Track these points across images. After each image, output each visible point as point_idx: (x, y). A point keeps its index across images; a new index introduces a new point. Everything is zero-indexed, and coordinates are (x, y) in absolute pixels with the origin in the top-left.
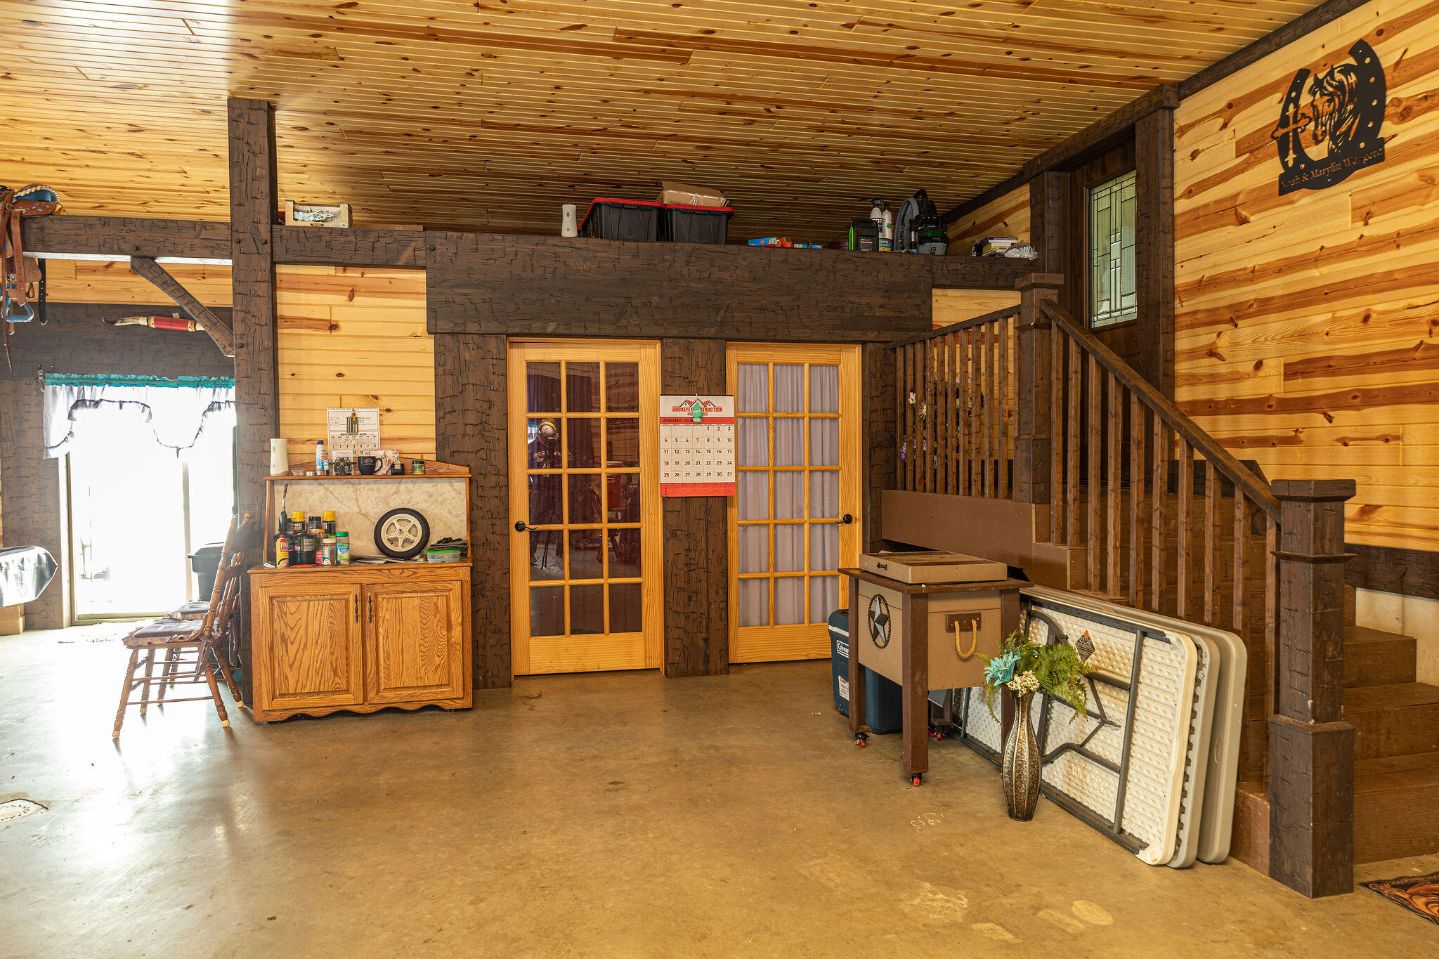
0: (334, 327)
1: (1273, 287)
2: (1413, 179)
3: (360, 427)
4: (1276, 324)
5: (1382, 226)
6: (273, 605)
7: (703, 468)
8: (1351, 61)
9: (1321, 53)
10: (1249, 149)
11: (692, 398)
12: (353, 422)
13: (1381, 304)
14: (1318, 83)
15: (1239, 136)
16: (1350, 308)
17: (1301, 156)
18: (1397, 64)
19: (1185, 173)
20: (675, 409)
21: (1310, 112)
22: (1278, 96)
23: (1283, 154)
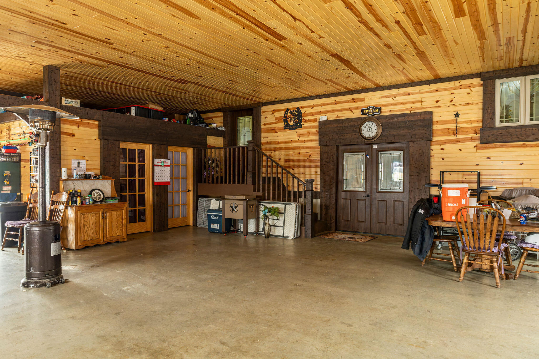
0: (74, 135)
1: (283, 146)
2: (306, 132)
3: (81, 165)
4: (283, 152)
5: (302, 138)
6: (81, 215)
7: (164, 178)
8: (297, 110)
9: (291, 107)
10: (278, 120)
11: (161, 160)
12: (79, 163)
13: (302, 151)
14: (291, 112)
15: (276, 117)
16: (297, 151)
17: (288, 124)
18: (304, 113)
19: (263, 121)
20: (158, 163)
21: (289, 116)
22: (283, 112)
23: (284, 123)
